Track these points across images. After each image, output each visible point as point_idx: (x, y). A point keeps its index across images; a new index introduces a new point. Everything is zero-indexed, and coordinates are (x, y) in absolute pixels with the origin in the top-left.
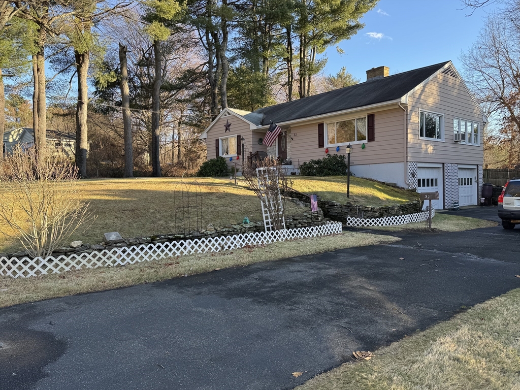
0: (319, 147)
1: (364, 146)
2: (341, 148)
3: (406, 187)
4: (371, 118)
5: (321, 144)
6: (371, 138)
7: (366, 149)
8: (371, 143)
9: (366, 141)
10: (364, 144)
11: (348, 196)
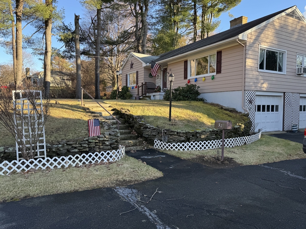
0: (184, 79)
1: (213, 78)
2: (198, 79)
3: (243, 112)
4: (219, 53)
5: (186, 77)
6: (219, 71)
7: (215, 80)
8: (219, 75)
9: (215, 74)
10: (213, 76)
11: (170, 120)
